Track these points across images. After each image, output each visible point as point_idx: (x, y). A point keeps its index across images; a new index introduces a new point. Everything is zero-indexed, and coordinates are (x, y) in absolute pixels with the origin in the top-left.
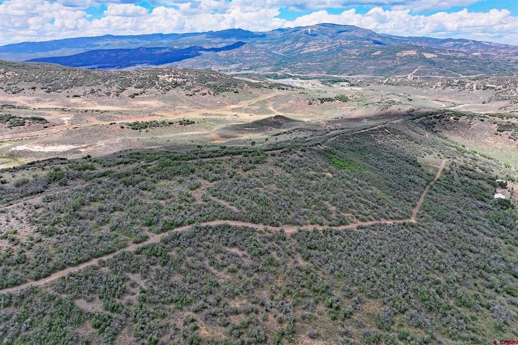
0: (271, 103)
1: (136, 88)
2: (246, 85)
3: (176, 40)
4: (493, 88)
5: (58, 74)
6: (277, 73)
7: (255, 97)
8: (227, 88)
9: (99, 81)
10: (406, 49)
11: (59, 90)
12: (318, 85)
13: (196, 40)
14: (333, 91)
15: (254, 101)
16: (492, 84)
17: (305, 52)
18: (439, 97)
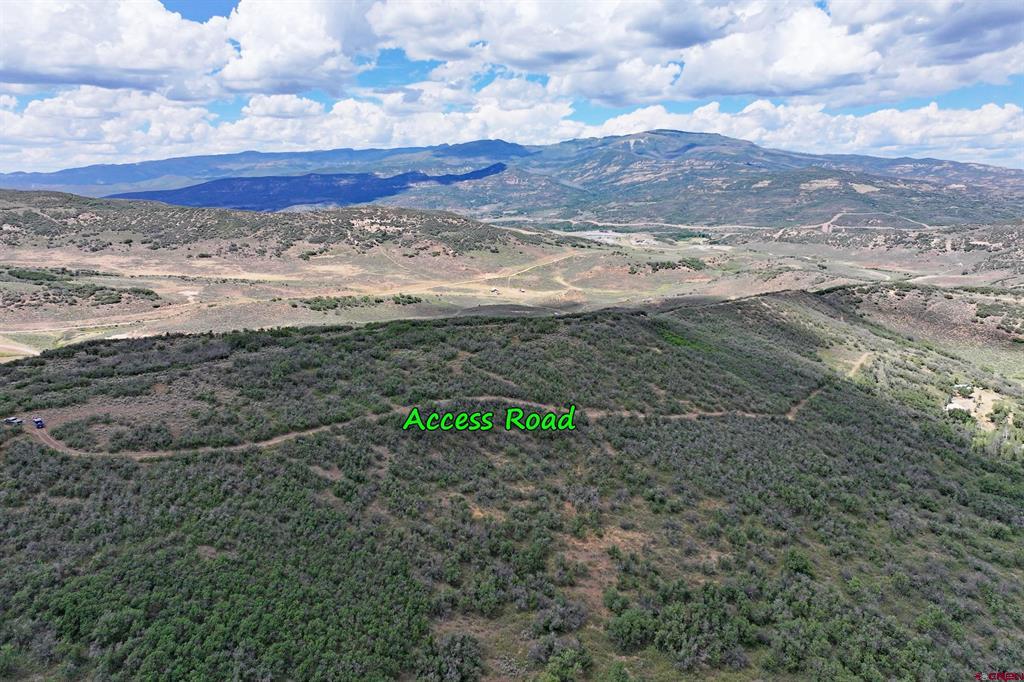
0: (558, 271)
1: (310, 242)
2: (513, 239)
3: (378, 161)
4: (984, 247)
5: (172, 216)
6: (571, 221)
7: (531, 260)
8: (478, 244)
9: (244, 229)
10: (820, 178)
11: (174, 246)
12: (649, 241)
13: (416, 161)
14: (673, 252)
15: (528, 267)
16: (982, 239)
17: (623, 182)
18: (880, 263)
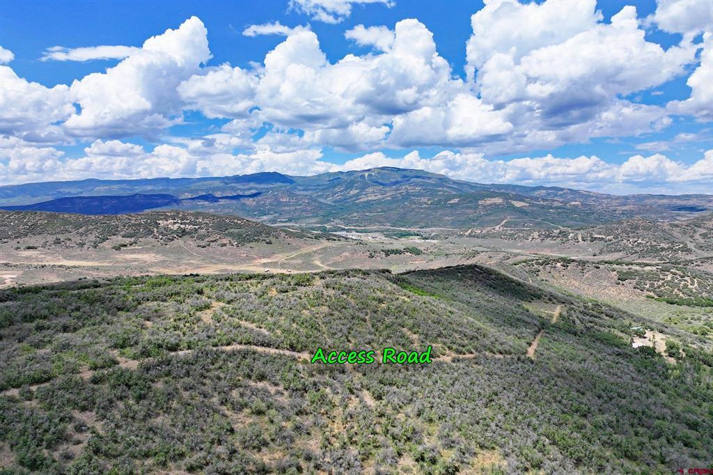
0: (317, 257)
1: (123, 236)
2: (283, 234)
4: (602, 239)
5: (7, 218)
6: (326, 225)
7: (296, 249)
8: (256, 238)
9: (70, 227)
10: (491, 197)
11: (6, 240)
12: (381, 237)
14: (399, 244)
15: (294, 254)
16: (600, 234)
17: (361, 200)
18: (538, 250)
